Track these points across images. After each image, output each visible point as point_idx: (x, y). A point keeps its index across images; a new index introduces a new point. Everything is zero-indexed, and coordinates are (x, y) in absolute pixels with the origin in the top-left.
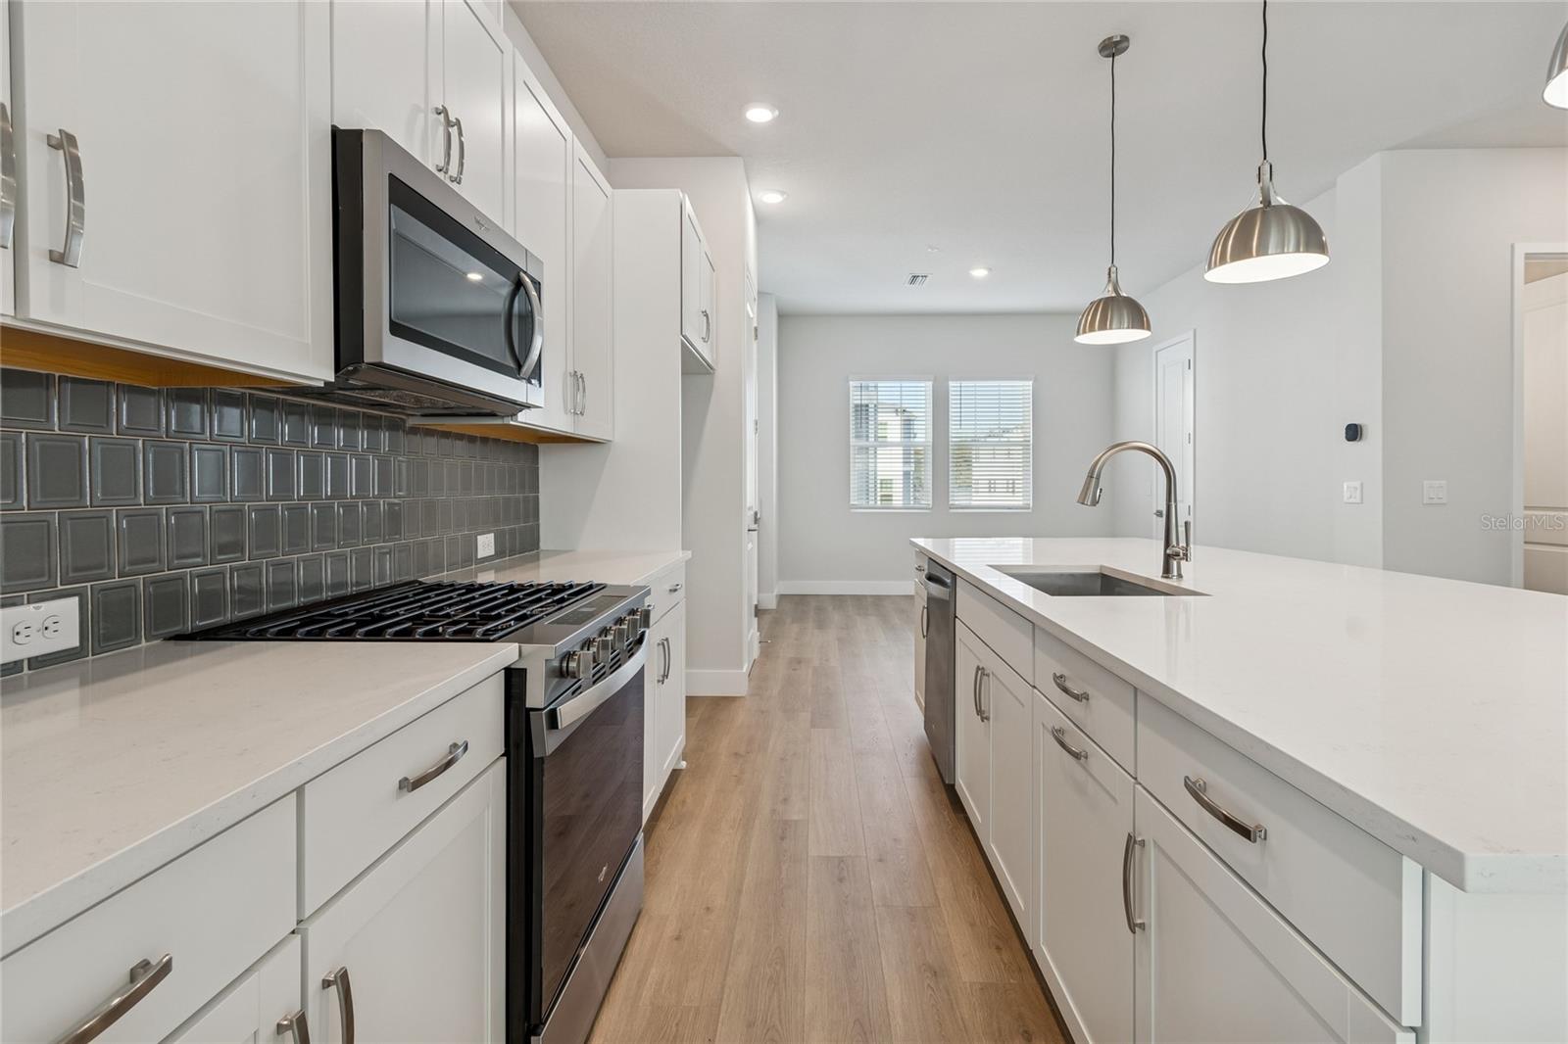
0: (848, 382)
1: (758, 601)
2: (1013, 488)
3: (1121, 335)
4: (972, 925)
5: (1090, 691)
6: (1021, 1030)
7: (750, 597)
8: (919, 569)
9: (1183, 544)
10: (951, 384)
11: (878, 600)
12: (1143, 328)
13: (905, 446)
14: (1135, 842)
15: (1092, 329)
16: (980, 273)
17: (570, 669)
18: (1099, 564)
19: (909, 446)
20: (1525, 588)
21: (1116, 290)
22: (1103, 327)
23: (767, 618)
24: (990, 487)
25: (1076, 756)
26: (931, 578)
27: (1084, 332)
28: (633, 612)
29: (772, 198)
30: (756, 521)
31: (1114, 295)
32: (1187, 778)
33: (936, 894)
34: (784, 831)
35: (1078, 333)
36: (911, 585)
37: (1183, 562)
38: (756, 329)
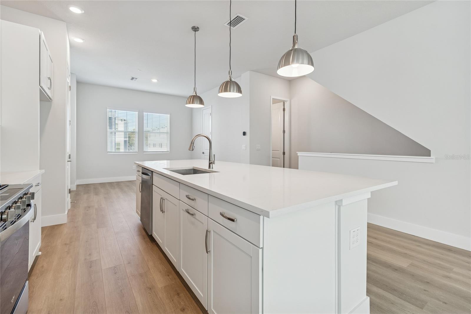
0: (107, 109)
1: (70, 188)
2: (161, 146)
3: (196, 106)
4: (160, 272)
5: (196, 198)
6: (176, 293)
7: (68, 187)
8: (138, 171)
9: (213, 160)
10: (144, 113)
11: (118, 184)
12: (202, 105)
13: (125, 132)
14: (208, 231)
15: (190, 103)
16: (155, 81)
17: (3, 218)
18: (193, 166)
19: (126, 132)
20: (272, 166)
21: (196, 93)
22: (193, 103)
23: (73, 194)
24: (154, 146)
25: (192, 215)
26: (143, 173)
27: (188, 104)
28: (26, 194)
29: (78, 40)
30: (70, 158)
31: (195, 95)
32: (220, 212)
33: (148, 267)
34: (90, 264)
35: (186, 104)
36: (136, 177)
37: (213, 165)
38: (70, 87)
